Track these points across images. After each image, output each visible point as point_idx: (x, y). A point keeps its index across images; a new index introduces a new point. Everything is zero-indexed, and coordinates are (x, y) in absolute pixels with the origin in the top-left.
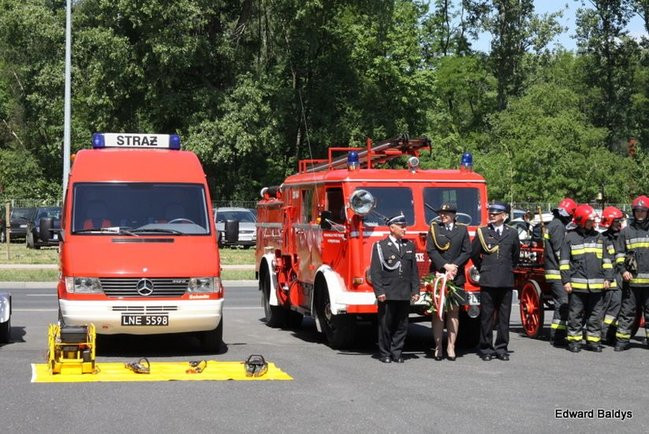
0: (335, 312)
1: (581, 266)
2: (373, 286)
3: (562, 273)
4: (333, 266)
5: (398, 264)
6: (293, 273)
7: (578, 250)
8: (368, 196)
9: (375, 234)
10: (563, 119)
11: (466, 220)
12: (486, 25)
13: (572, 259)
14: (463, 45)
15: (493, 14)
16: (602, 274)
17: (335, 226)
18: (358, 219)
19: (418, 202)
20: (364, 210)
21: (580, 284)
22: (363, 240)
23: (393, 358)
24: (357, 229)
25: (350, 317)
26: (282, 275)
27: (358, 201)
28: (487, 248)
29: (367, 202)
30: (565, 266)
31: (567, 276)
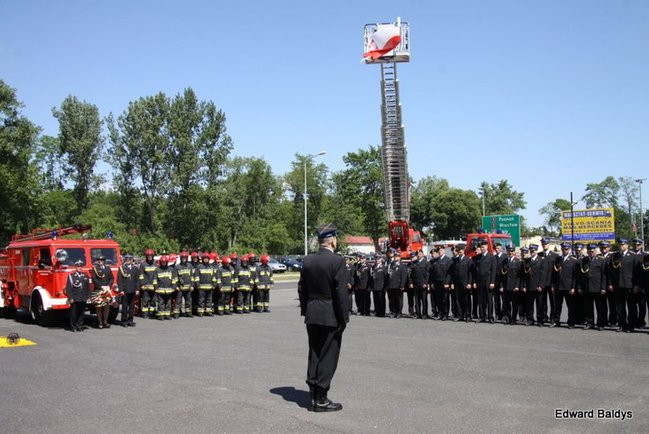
0: (45, 309)
1: (163, 283)
2: (66, 295)
3: (154, 286)
4: (43, 287)
5: (81, 284)
6: (16, 291)
7: (161, 275)
8: (65, 252)
9: (67, 270)
10: (107, 219)
11: (109, 263)
12: (73, 177)
13: (159, 280)
14: (61, 186)
15: (76, 173)
16: (171, 286)
17: (46, 267)
18: (59, 264)
19: (87, 255)
20: (62, 259)
21: (161, 291)
22: (61, 274)
23: (78, 330)
24: (58, 268)
25: (54, 311)
26: (7, 292)
27: (59, 255)
28: (125, 275)
29: (63, 255)
30: (155, 282)
31: (156, 287)
